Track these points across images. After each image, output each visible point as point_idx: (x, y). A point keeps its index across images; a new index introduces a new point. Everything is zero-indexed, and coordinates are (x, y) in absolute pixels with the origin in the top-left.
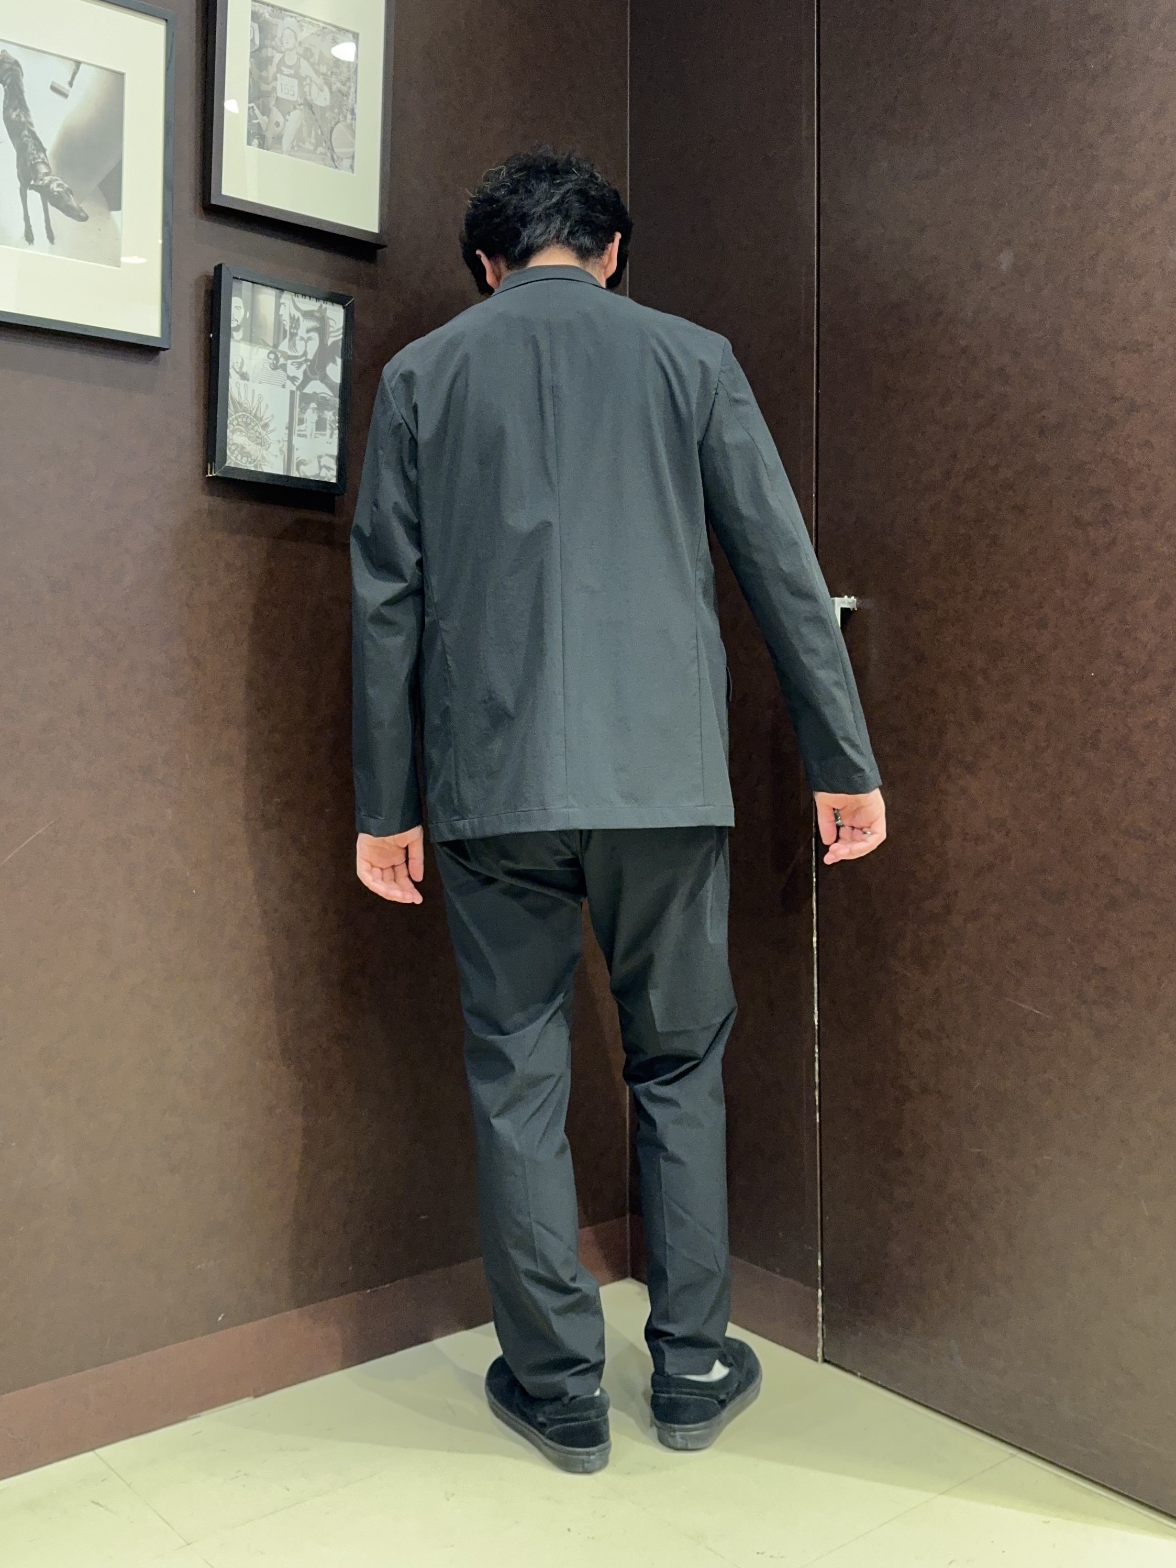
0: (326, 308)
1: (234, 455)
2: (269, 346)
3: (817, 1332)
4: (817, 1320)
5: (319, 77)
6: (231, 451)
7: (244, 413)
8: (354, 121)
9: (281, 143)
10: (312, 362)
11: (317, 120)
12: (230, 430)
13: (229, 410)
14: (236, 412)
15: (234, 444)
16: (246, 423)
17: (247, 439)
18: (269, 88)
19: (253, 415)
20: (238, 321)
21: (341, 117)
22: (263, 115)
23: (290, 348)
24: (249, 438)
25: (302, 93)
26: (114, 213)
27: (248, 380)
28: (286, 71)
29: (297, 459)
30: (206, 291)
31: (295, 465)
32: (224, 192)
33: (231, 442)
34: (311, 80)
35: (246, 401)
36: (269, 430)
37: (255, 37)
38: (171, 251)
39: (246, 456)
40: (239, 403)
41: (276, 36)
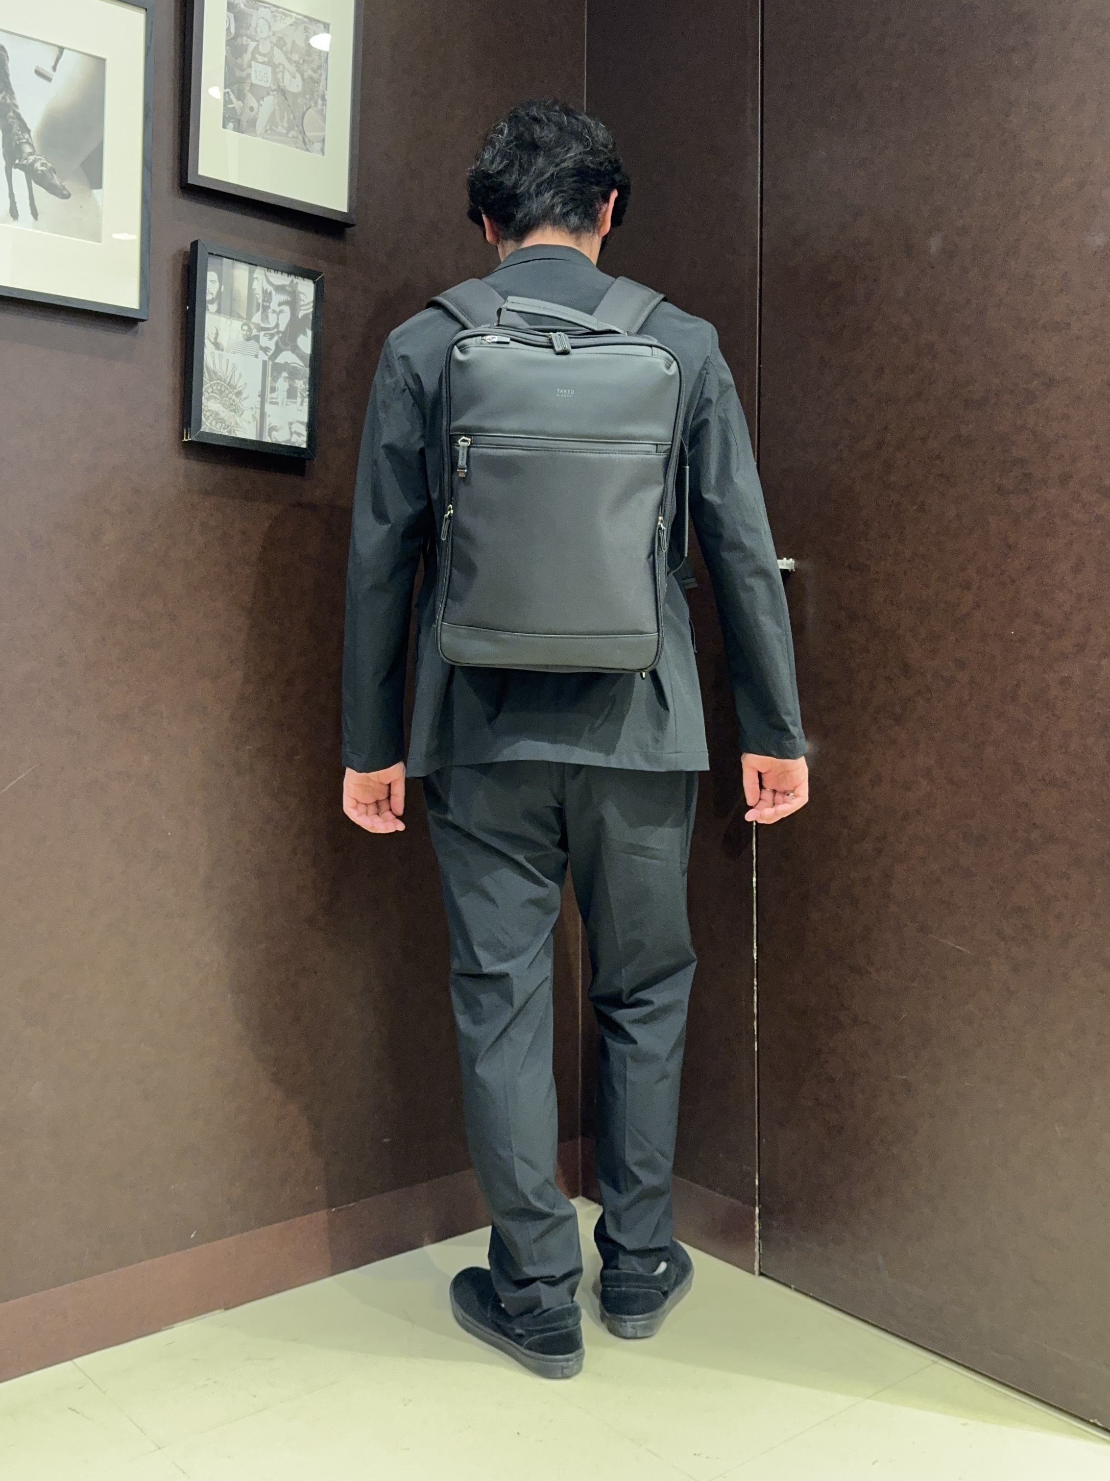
0: (297, 283)
1: (209, 421)
2: (243, 318)
3: (754, 1247)
4: (754, 1237)
5: (291, 64)
6: (206, 417)
7: (219, 381)
8: (324, 107)
9: (254, 127)
10: (284, 333)
11: (289, 105)
12: (205, 398)
13: (204, 378)
14: (211, 380)
15: (208, 411)
16: (220, 390)
17: (221, 407)
18: (245, 73)
19: (227, 382)
20: (213, 294)
21: (312, 103)
22: (238, 99)
23: (262, 320)
24: (223, 405)
25: (276, 80)
26: (95, 191)
27: (222, 350)
28: (260, 58)
29: (269, 425)
30: (184, 265)
31: (267, 431)
32: (200, 173)
33: (206, 409)
34: (284, 68)
35: (220, 370)
36: (243, 397)
37: (231, 26)
38: (149, 227)
39: (221, 423)
40: (214, 372)
41: (251, 25)
